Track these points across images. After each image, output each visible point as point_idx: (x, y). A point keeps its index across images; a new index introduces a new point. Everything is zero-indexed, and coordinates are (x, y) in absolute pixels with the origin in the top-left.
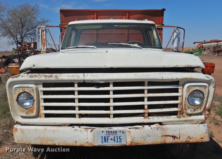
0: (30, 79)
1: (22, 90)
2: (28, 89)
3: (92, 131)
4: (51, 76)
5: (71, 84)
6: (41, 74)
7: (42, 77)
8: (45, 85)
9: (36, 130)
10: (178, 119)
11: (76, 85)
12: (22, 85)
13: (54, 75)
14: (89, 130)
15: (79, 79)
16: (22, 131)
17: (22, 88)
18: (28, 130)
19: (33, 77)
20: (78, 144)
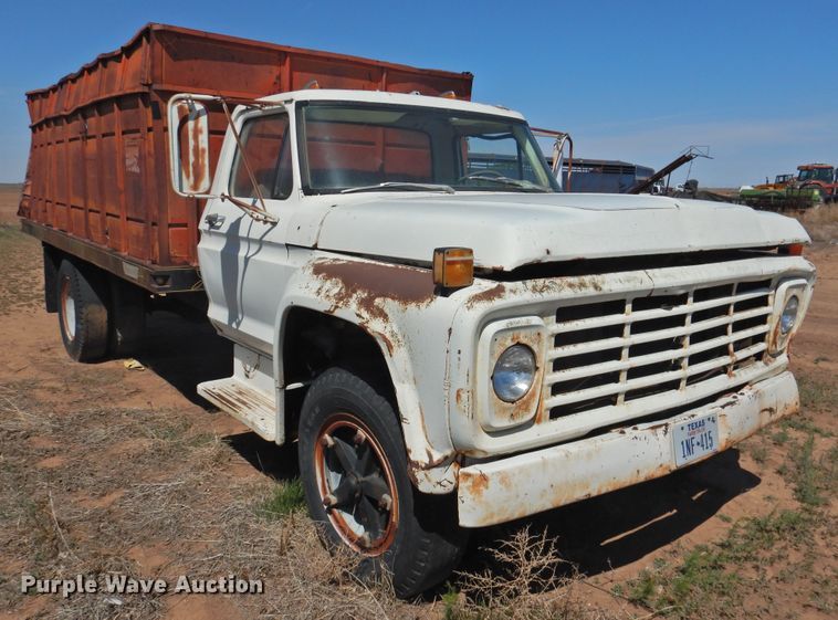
0: (538, 297)
1: (513, 340)
2: (528, 331)
3: (666, 432)
4: (582, 285)
5: (615, 306)
6: (557, 280)
7: (564, 290)
8: (566, 312)
9: (544, 463)
10: (767, 369)
11: (628, 307)
12: (512, 320)
13: (587, 279)
14: (660, 431)
15: (639, 287)
16: (504, 479)
17: (511, 333)
18: (521, 470)
19: (541, 291)
20: (642, 478)
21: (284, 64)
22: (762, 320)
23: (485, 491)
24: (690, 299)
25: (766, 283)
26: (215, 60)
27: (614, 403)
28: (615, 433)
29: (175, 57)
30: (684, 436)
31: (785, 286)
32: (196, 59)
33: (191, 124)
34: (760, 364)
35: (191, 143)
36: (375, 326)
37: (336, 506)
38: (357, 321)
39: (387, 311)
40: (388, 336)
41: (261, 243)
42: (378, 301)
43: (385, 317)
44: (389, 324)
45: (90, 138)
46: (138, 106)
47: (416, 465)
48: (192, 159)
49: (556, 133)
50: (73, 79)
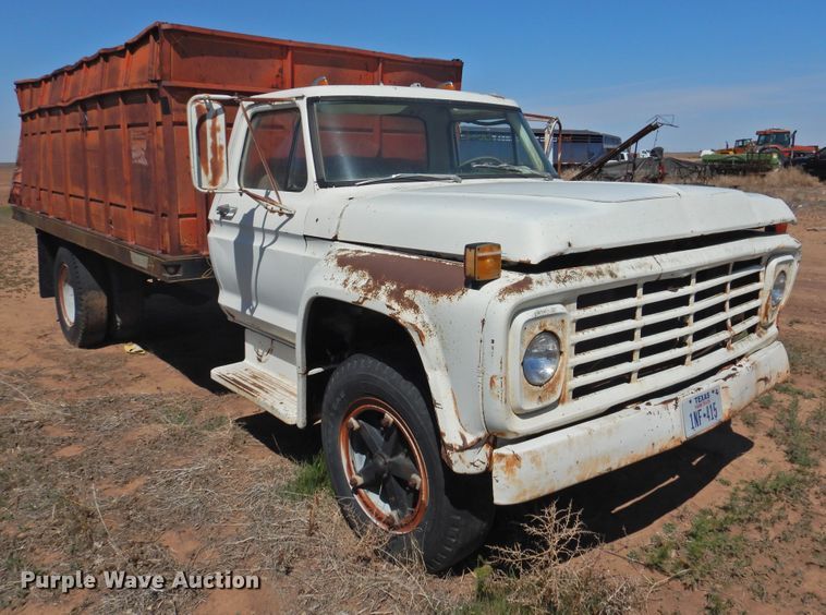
0: (562, 287)
1: (540, 328)
2: (553, 319)
3: (676, 406)
4: (600, 273)
5: (628, 290)
6: (577, 270)
7: (584, 279)
8: (585, 300)
9: (570, 441)
10: (761, 340)
11: (640, 291)
12: (539, 309)
13: (603, 267)
14: (671, 405)
15: (649, 272)
16: (535, 458)
17: (538, 321)
18: (550, 448)
19: (564, 281)
20: (656, 451)
21: (286, 58)
22: (754, 295)
23: (518, 471)
24: (693, 281)
25: (757, 261)
26: (220, 55)
27: (629, 381)
28: (630, 409)
29: (183, 54)
30: (692, 408)
31: (774, 262)
32: (203, 55)
33: (209, 123)
34: (754, 336)
35: (210, 141)
36: (406, 317)
37: (362, 486)
38: (388, 312)
39: (417, 302)
40: (419, 326)
41: (277, 234)
42: (408, 293)
43: (416, 308)
44: (420, 315)
45: (90, 129)
46: (146, 101)
47: (451, 447)
48: (210, 156)
49: (546, 118)
50: (70, 71)
